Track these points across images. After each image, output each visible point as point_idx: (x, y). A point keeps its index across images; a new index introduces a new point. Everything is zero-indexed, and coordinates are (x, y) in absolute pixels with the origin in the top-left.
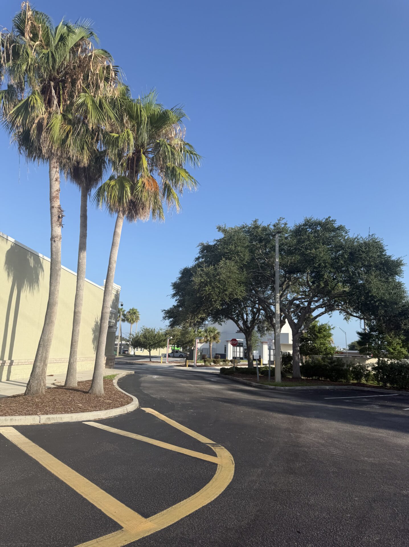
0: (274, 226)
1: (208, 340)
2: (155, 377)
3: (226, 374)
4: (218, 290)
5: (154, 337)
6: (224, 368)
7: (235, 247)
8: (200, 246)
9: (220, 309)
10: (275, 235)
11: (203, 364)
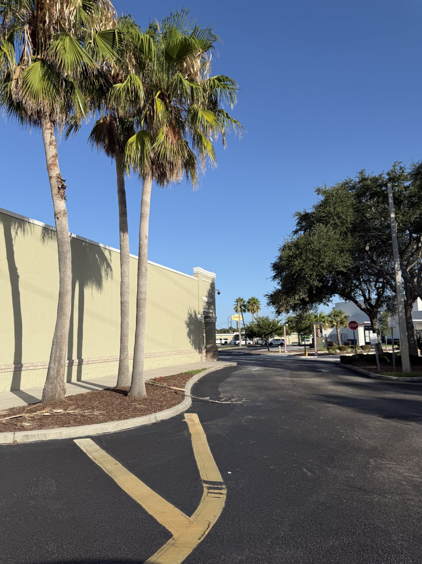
0: (388, 174)
1: (334, 325)
2: (257, 368)
3: (346, 363)
4: (312, 263)
5: (269, 326)
6: (345, 356)
7: (335, 208)
8: (296, 217)
9: (320, 286)
10: (387, 184)
11: (327, 352)
